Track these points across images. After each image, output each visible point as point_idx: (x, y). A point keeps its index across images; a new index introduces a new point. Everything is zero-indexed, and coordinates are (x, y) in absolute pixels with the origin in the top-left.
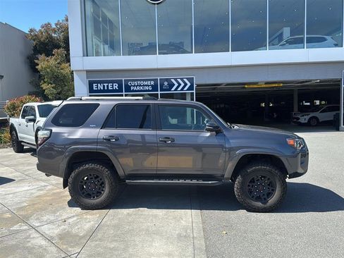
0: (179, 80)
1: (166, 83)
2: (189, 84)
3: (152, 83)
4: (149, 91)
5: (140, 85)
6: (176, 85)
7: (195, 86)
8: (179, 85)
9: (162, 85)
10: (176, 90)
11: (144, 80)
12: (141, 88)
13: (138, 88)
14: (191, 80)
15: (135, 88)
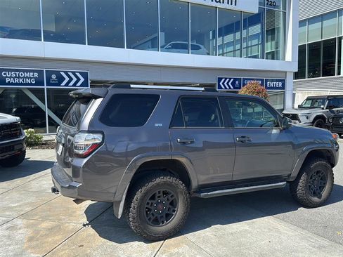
0: (70, 74)
1: (54, 77)
2: (82, 80)
3: (36, 75)
4: (31, 84)
5: (19, 77)
6: (67, 79)
7: (89, 82)
8: (71, 79)
9: (49, 78)
10: (67, 85)
11: (24, 71)
12: (21, 81)
13: (16, 81)
14: (85, 75)
15: (12, 81)
